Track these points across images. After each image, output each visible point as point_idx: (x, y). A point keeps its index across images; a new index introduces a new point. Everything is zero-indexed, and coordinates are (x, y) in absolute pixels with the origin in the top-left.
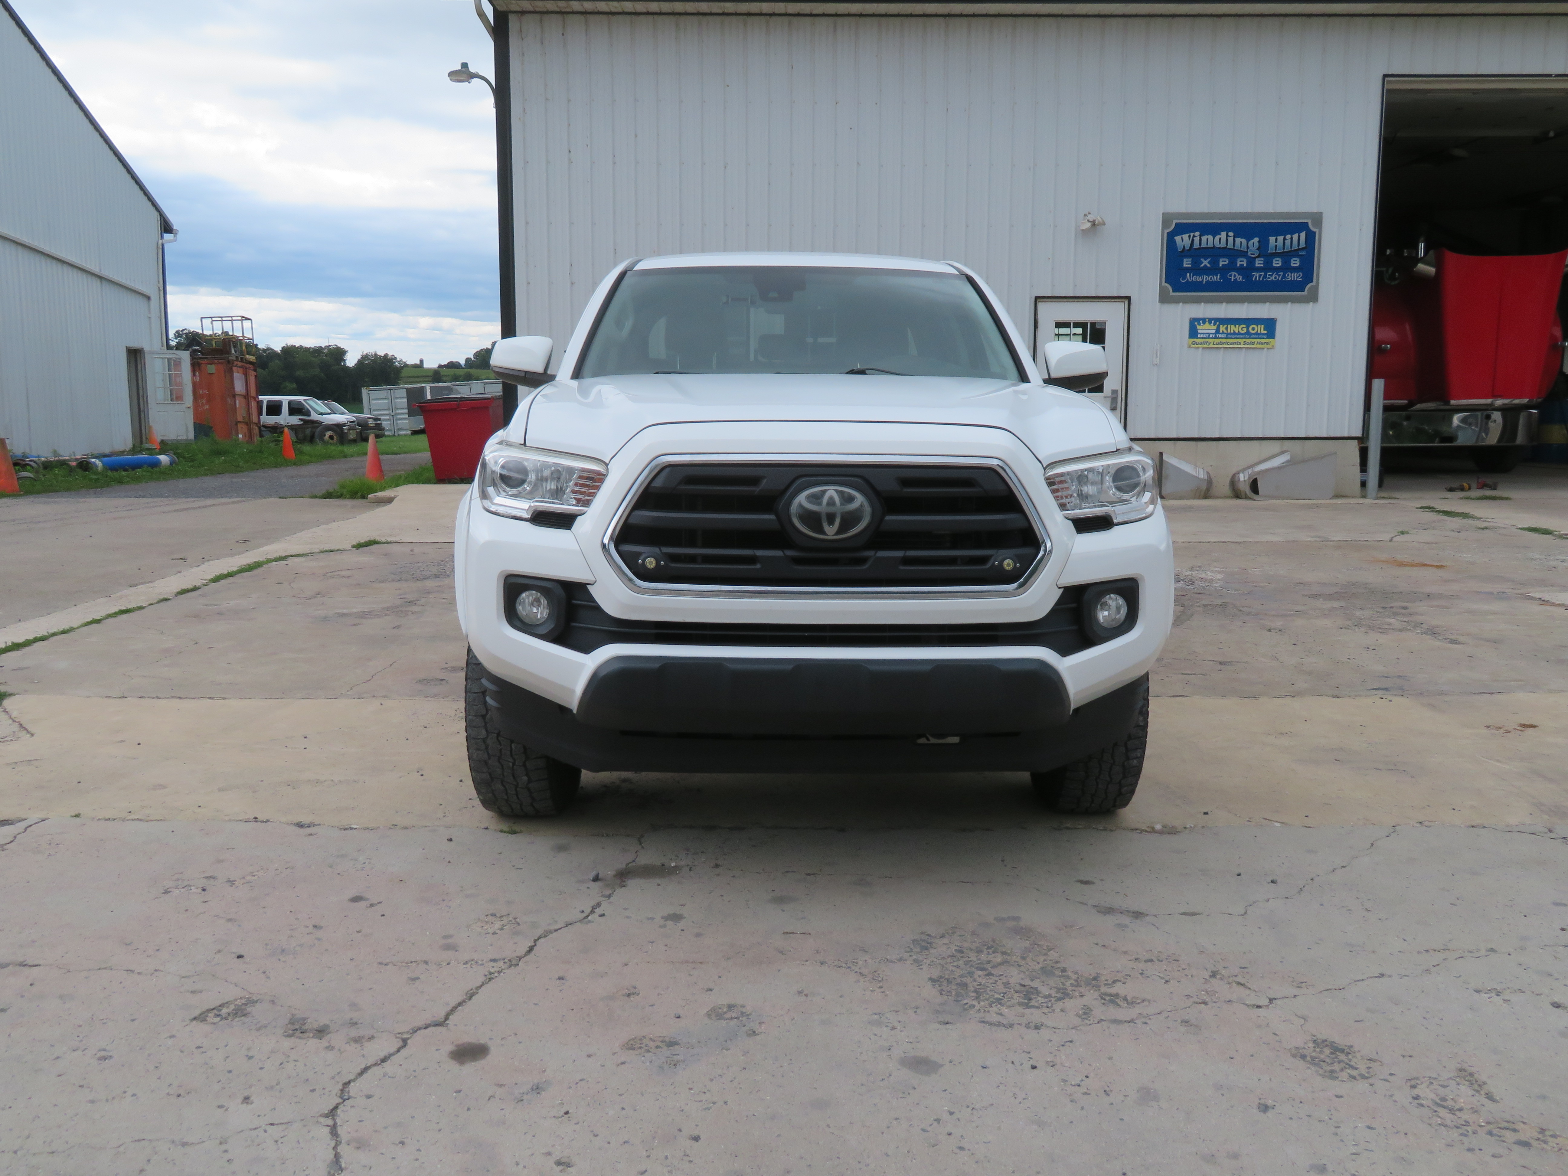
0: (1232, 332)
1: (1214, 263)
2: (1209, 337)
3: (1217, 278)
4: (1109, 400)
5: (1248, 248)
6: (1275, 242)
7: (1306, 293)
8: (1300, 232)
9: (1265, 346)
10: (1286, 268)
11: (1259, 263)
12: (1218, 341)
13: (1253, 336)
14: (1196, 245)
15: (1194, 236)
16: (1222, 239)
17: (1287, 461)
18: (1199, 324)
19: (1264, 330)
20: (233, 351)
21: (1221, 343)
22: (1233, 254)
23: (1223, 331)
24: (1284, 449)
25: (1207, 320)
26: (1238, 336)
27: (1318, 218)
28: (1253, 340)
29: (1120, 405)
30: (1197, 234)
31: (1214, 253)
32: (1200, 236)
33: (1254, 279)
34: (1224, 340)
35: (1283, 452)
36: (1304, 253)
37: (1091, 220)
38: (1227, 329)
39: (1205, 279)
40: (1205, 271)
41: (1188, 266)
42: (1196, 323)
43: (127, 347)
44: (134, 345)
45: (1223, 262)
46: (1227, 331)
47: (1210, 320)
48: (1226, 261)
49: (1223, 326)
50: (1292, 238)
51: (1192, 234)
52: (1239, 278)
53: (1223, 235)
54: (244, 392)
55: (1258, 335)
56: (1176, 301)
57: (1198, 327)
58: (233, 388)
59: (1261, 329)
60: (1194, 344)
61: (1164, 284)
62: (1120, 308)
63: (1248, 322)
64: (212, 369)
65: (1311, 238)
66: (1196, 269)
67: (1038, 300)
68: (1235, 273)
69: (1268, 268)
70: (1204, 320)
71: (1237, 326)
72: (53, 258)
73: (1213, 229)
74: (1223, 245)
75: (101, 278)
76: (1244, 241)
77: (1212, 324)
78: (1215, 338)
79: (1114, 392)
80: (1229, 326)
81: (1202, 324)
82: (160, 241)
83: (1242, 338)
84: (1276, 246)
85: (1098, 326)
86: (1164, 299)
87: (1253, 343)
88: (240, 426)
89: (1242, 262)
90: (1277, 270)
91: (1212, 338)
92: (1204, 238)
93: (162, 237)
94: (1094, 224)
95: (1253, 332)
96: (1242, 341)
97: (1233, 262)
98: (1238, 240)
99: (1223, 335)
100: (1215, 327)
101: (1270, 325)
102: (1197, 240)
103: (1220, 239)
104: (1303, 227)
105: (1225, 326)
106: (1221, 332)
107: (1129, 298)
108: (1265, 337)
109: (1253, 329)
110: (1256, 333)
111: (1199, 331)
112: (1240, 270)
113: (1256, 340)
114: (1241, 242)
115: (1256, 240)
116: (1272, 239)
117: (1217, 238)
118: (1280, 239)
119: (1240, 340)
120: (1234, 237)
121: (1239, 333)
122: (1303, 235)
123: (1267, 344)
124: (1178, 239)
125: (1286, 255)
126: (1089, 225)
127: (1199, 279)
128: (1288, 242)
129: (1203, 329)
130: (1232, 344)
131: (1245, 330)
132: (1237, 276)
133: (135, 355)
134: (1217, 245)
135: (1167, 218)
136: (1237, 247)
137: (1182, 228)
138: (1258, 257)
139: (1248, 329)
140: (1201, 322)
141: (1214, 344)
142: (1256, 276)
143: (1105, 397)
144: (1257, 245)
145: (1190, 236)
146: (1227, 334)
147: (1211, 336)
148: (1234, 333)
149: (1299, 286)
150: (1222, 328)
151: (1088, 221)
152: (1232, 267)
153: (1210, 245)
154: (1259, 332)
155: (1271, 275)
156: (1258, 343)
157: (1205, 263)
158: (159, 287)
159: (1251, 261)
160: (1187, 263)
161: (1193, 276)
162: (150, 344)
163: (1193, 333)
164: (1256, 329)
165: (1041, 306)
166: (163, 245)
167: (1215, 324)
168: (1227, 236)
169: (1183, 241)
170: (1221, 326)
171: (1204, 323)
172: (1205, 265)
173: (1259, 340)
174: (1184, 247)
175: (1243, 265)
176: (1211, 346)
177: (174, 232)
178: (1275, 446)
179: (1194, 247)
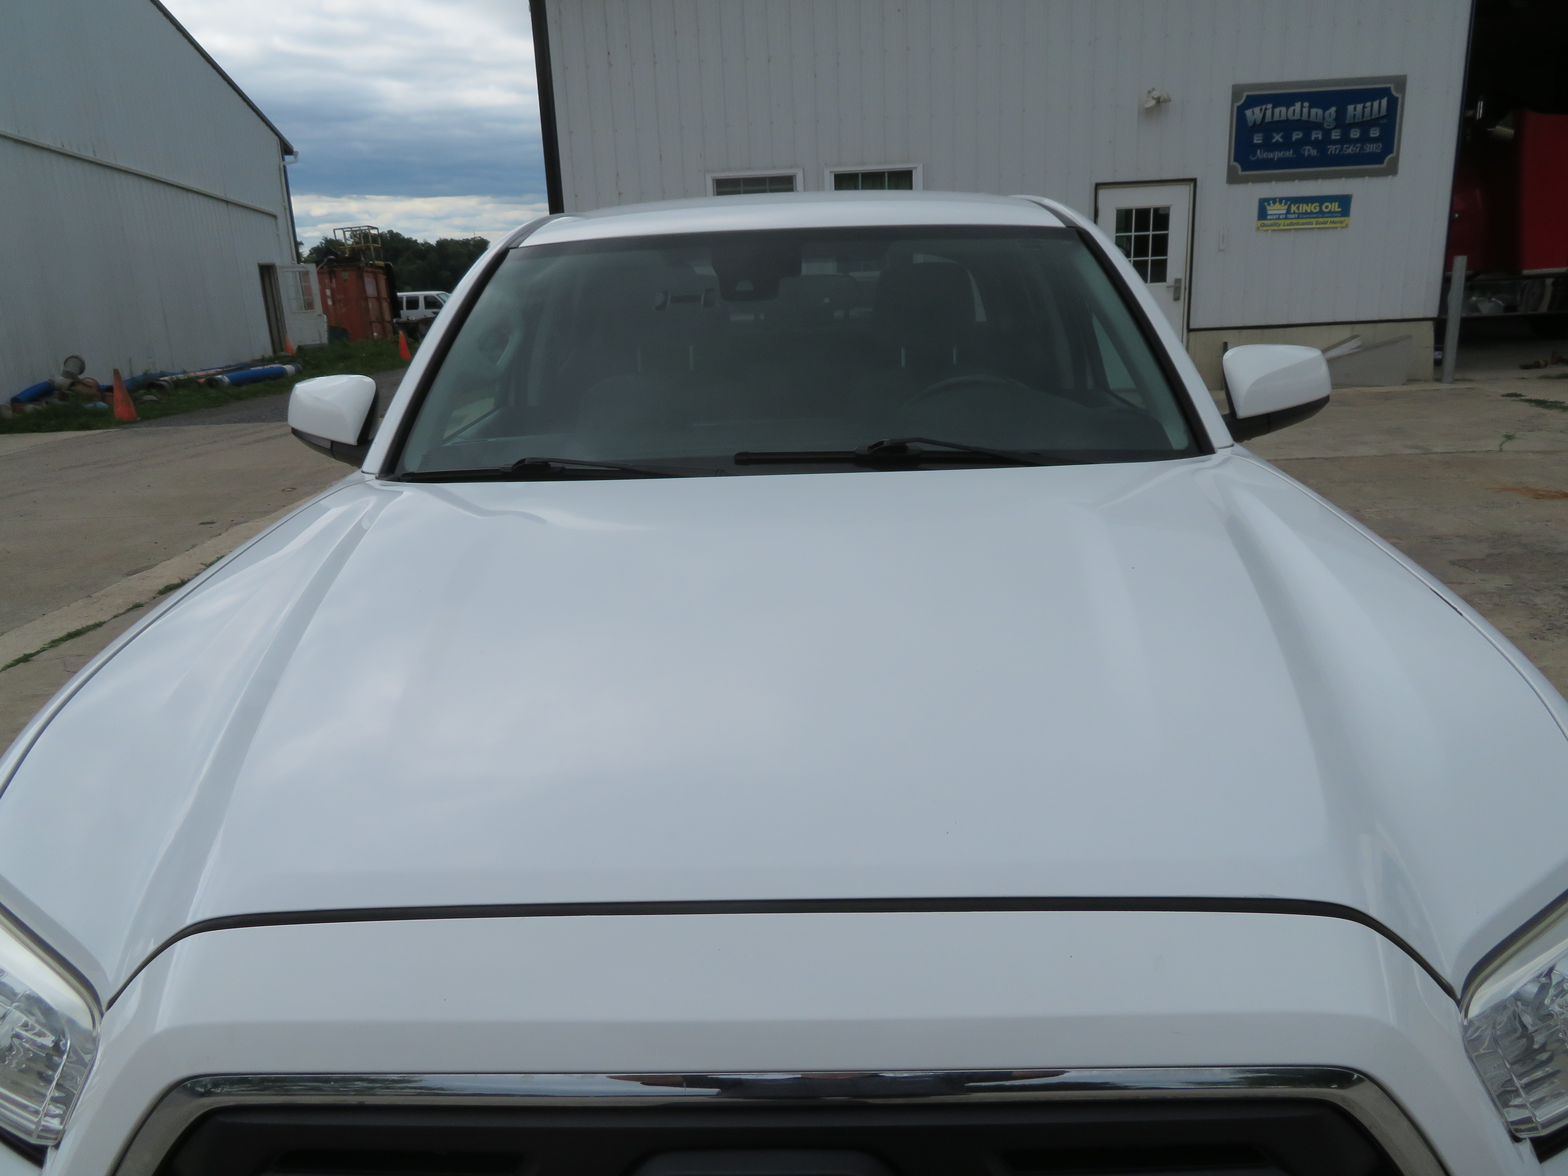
0: (1304, 211)
1: (1287, 137)
2: (1279, 219)
3: (1289, 154)
4: (1172, 290)
5: (1324, 118)
6: (1354, 111)
7: (1384, 165)
8: (1381, 98)
9: (1339, 225)
10: (1365, 139)
11: (1335, 135)
12: (1289, 221)
13: (1327, 215)
14: (1268, 118)
15: (1266, 109)
16: (1297, 111)
17: (1359, 347)
18: (1269, 205)
19: (1339, 208)
20: (363, 259)
21: (1291, 224)
22: (1306, 126)
23: (1294, 211)
24: (1355, 333)
25: (1278, 200)
26: (1311, 216)
27: (1401, 82)
28: (1326, 220)
29: (1184, 294)
30: (1270, 106)
31: (1287, 126)
32: (1273, 108)
33: (1329, 152)
34: (1295, 221)
35: (1354, 337)
36: (1384, 121)
37: (1156, 96)
38: (1298, 208)
39: (1277, 155)
40: (1278, 146)
41: (1258, 142)
42: (1266, 204)
43: (259, 264)
44: (266, 261)
45: (1297, 136)
46: (1299, 210)
47: (1281, 200)
48: (1299, 135)
49: (1295, 205)
50: (1372, 106)
51: (1264, 107)
52: (1314, 153)
53: (1298, 105)
54: (375, 294)
55: (1332, 214)
56: (1244, 180)
57: (1268, 208)
58: (365, 291)
59: (1335, 207)
60: (1263, 227)
61: (1233, 163)
62: (1185, 191)
63: (1321, 200)
64: (345, 275)
65: (1394, 105)
66: (1268, 145)
67: (1098, 187)
68: (1310, 147)
69: (1345, 139)
70: (1274, 200)
71: (1310, 205)
72: (177, 187)
73: (1287, 100)
74: (1297, 117)
75: (227, 202)
76: (1320, 111)
77: (1283, 204)
78: (1286, 218)
79: (1178, 281)
80: (1301, 205)
81: (1272, 205)
82: (282, 164)
83: (1315, 218)
84: (1355, 115)
85: (1161, 212)
86: (1233, 178)
87: (1326, 223)
88: (374, 325)
89: (1317, 135)
90: (1355, 141)
91: (1283, 219)
92: (1277, 110)
93: (283, 159)
94: (1158, 101)
95: (1327, 210)
96: (1314, 220)
97: (1307, 135)
98: (1314, 111)
99: (1294, 215)
100: (1286, 207)
101: (1345, 202)
102: (1269, 113)
103: (1294, 110)
104: (1384, 92)
105: (1297, 205)
106: (1292, 212)
107: (1194, 181)
108: (1339, 215)
109: (1327, 207)
110: (1330, 212)
111: (1269, 212)
112: (1316, 144)
113: (1330, 219)
114: (1317, 113)
115: (1333, 110)
116: (1350, 108)
117: (1291, 109)
118: (1360, 107)
119: (1312, 220)
120: (1310, 107)
121: (1312, 213)
122: (1384, 102)
123: (1341, 222)
124: (1248, 113)
125: (1365, 125)
126: (1152, 103)
127: (1271, 155)
128: (1368, 110)
129: (1275, 210)
130: (1303, 224)
131: (1318, 209)
132: (1311, 150)
133: (267, 272)
134: (1291, 117)
135: (1237, 91)
136: (1313, 118)
137: (1253, 101)
138: (1335, 128)
139: (1321, 208)
140: (1271, 202)
141: (1284, 225)
142: (1332, 149)
143: (1168, 287)
144: (1334, 115)
145: (1261, 110)
146: (1299, 214)
147: (1281, 217)
148: (1306, 213)
149: (1377, 158)
150: (1294, 208)
151: (1153, 98)
152: (1306, 141)
153: (1283, 117)
154: (1333, 210)
155: (1348, 148)
156: (1331, 222)
157: (1278, 138)
158: (285, 206)
159: (1327, 133)
160: (1258, 139)
161: (1264, 152)
162: (281, 259)
163: (1262, 214)
164: (1330, 207)
165: (1102, 193)
166: (285, 167)
167: (1285, 204)
168: (1302, 107)
169: (1254, 115)
170: (1293, 206)
171: (1274, 203)
172: (1277, 140)
173: (1332, 219)
174: (1255, 121)
175: (1318, 137)
176: (1282, 227)
177: (294, 154)
178: (1346, 332)
179: (1266, 121)
